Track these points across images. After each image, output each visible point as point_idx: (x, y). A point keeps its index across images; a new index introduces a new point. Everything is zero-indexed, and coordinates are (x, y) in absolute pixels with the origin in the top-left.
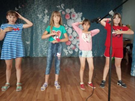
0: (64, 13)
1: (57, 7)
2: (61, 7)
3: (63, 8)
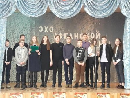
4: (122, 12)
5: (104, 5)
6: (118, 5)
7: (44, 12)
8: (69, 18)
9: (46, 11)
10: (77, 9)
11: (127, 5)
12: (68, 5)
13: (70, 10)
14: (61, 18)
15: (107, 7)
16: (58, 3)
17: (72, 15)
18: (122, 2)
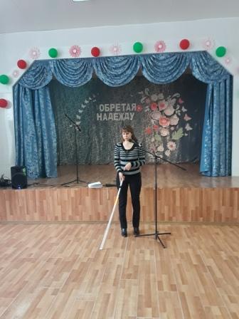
0: (148, 101)
1: (140, 93)
2: (144, 93)
3: (147, 93)
4: (194, 73)
5: (169, 65)
6: (187, 64)
7: (89, 79)
8: (121, 85)
9: (91, 77)
10: (132, 72)
11: (200, 63)
12: (120, 68)
13: (122, 74)
14: (111, 85)
15: (172, 67)
16: (107, 66)
17: (125, 80)
18: (193, 60)
